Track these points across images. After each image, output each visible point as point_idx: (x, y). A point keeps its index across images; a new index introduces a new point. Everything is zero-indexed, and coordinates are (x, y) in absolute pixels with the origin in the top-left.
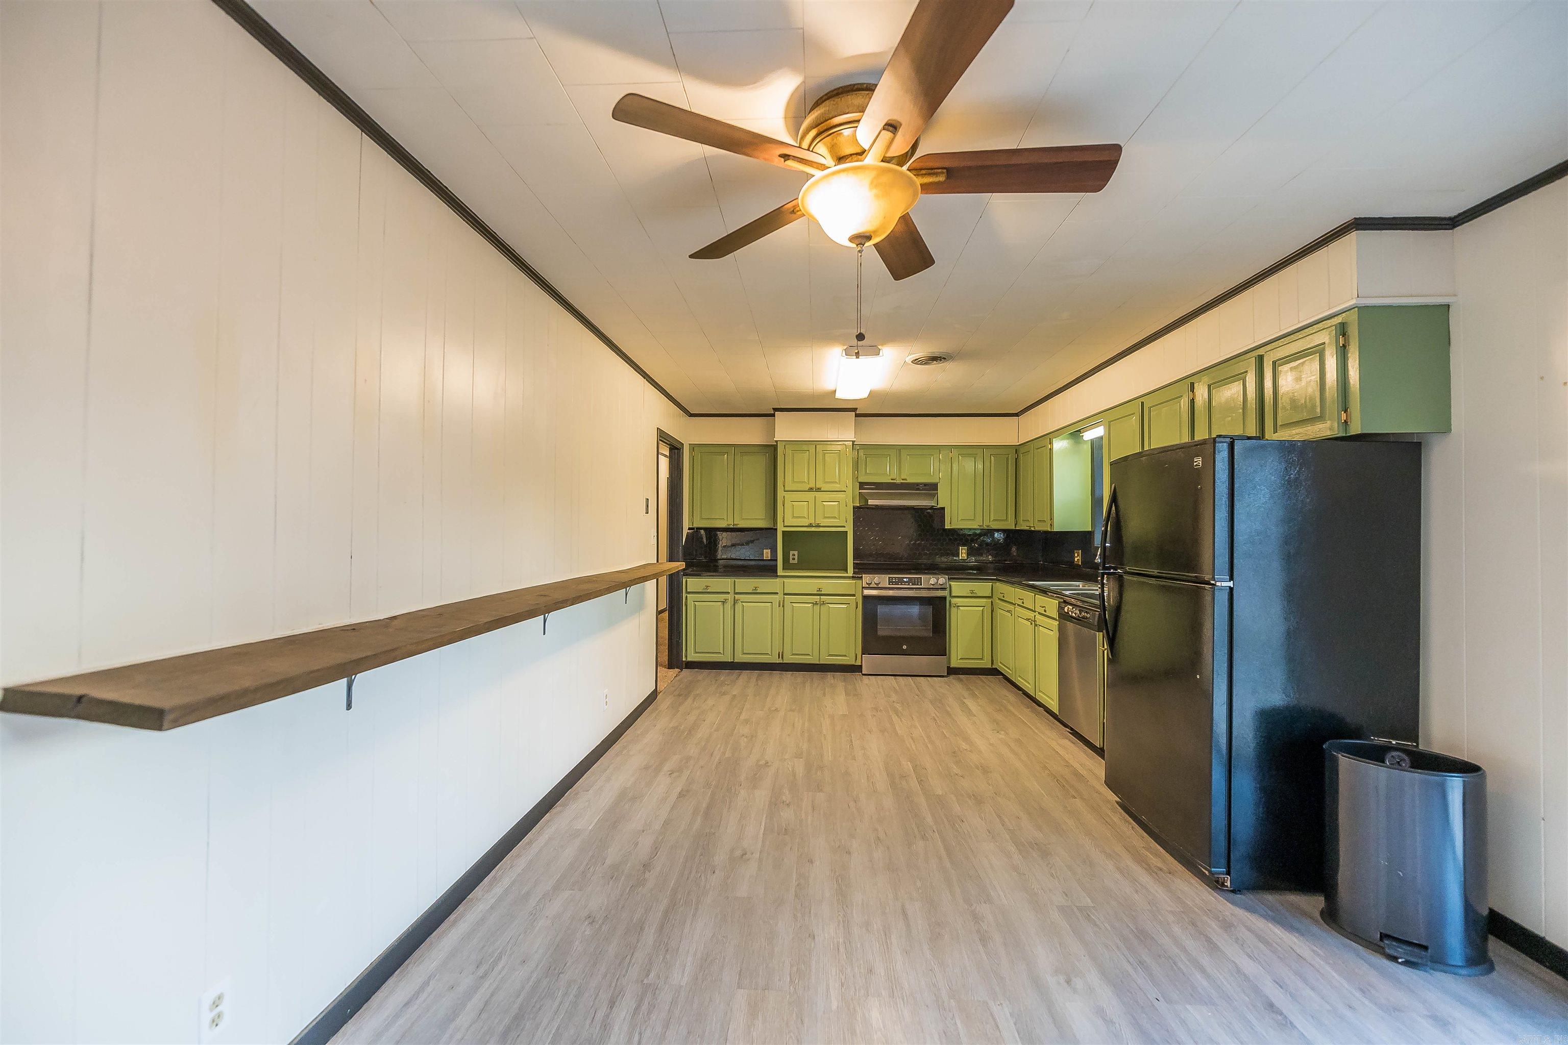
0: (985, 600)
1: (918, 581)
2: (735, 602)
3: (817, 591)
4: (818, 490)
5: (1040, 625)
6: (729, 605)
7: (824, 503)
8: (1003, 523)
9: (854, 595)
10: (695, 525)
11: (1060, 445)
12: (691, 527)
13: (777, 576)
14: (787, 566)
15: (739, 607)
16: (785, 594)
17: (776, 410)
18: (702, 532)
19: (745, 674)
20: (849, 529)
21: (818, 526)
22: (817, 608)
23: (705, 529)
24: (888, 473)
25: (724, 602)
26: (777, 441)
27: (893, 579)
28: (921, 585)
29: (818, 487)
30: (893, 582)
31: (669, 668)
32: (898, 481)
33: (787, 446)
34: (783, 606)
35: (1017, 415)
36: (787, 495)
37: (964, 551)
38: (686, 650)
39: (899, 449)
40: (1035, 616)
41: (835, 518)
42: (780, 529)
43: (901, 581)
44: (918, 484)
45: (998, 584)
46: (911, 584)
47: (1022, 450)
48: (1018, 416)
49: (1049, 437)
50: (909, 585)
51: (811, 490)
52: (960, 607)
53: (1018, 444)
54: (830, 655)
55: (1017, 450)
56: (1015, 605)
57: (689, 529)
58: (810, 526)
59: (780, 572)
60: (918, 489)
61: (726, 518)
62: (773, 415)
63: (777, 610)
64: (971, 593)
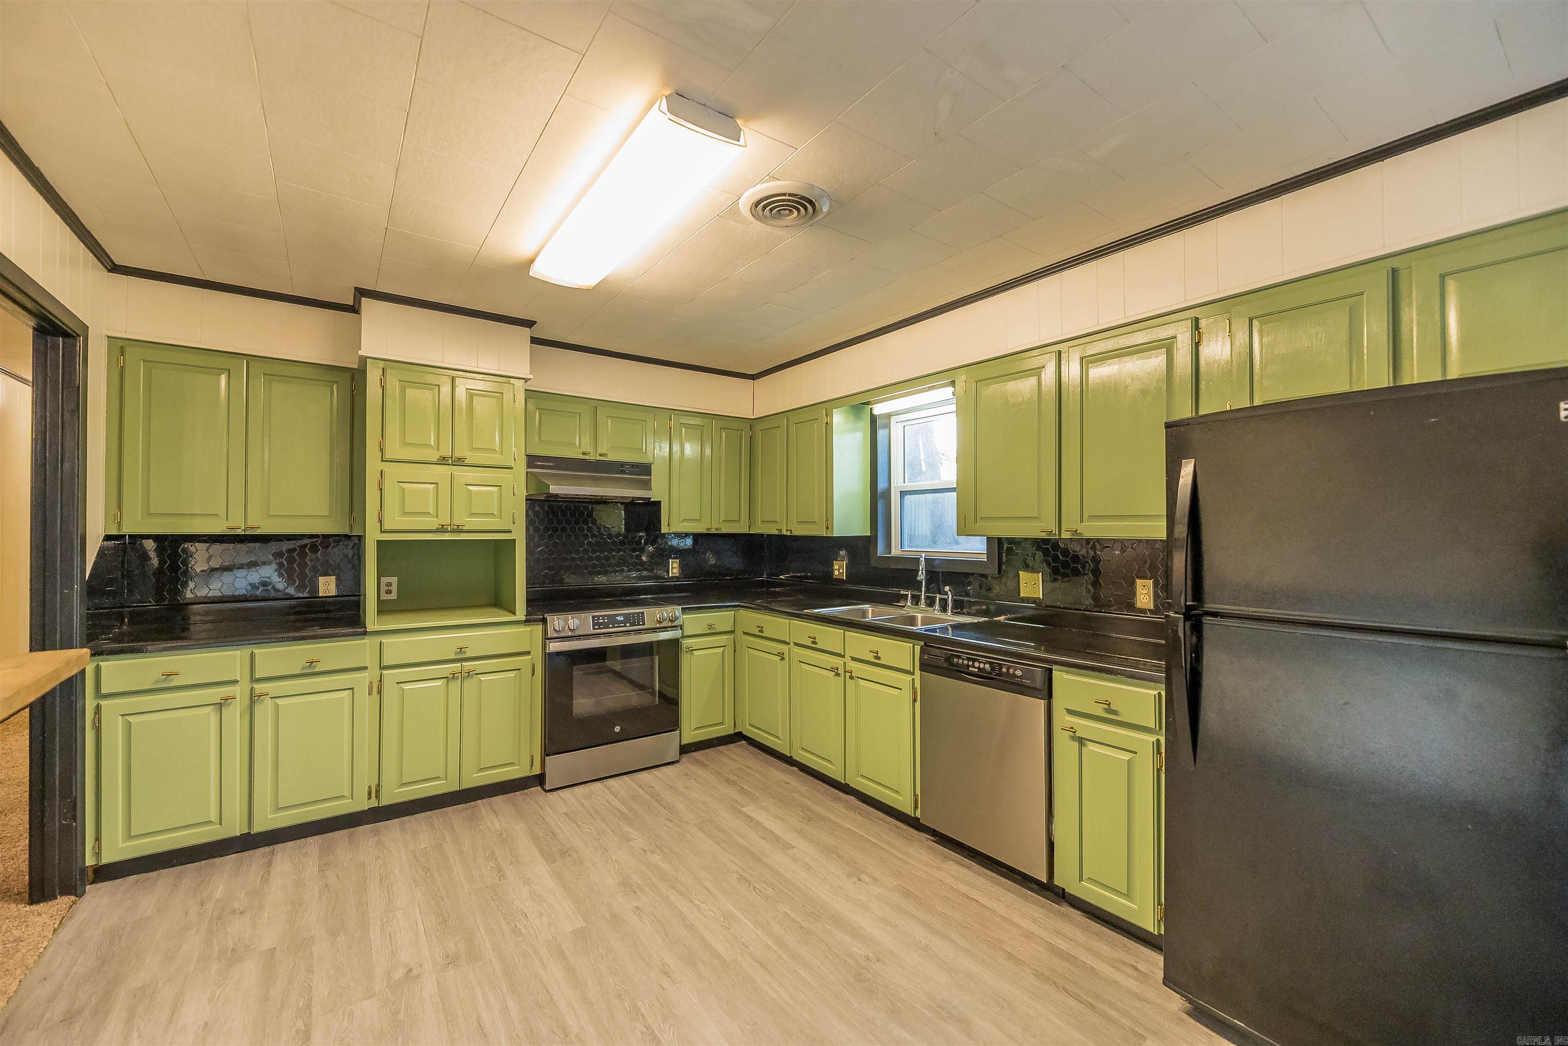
0: (725, 637)
1: (638, 619)
2: (254, 699)
3: (456, 653)
4: (459, 462)
5: (858, 678)
6: (235, 714)
7: (470, 488)
8: (735, 524)
9: (528, 653)
10: (128, 529)
11: (838, 418)
12: (114, 532)
13: (365, 633)
14: (384, 608)
15: (264, 711)
16: (382, 668)
17: (361, 293)
18: (150, 545)
19: (284, 852)
20: (519, 535)
21: (458, 530)
22: (455, 686)
23: (157, 538)
24: (578, 445)
25: (220, 706)
26: (363, 360)
27: (599, 619)
28: (644, 624)
29: (458, 454)
30: (599, 624)
31: (32, 902)
32: (591, 457)
33: (388, 371)
34: (380, 692)
35: (753, 377)
36: (388, 468)
37: (675, 565)
38: (98, 839)
39: (596, 405)
40: (845, 663)
41: (491, 515)
42: (372, 536)
43: (612, 620)
44: (622, 464)
45: (743, 612)
46: (628, 625)
47: (760, 427)
48: (754, 380)
49: (829, 405)
50: (625, 626)
51: (443, 461)
52: (694, 652)
53: (753, 417)
54: (482, 770)
55: (752, 423)
56: (789, 644)
57: (108, 538)
58: (442, 529)
59: (372, 620)
60: (623, 472)
61: (223, 515)
62: (354, 309)
63: (366, 704)
64: (709, 629)
